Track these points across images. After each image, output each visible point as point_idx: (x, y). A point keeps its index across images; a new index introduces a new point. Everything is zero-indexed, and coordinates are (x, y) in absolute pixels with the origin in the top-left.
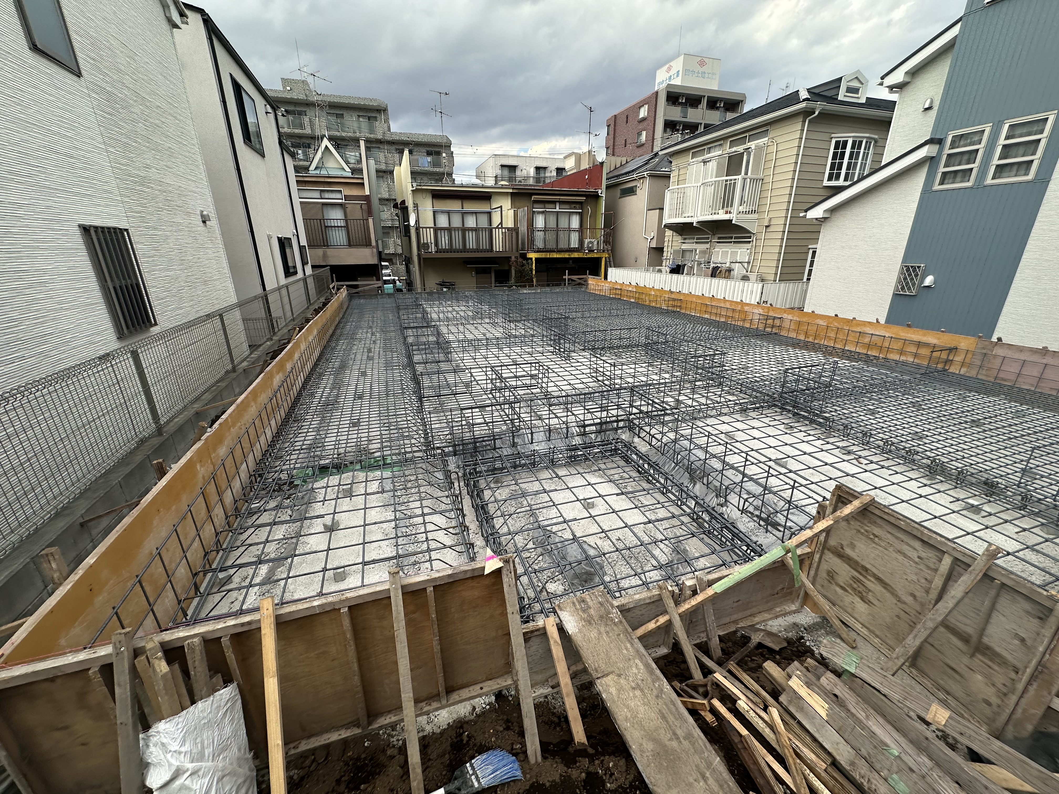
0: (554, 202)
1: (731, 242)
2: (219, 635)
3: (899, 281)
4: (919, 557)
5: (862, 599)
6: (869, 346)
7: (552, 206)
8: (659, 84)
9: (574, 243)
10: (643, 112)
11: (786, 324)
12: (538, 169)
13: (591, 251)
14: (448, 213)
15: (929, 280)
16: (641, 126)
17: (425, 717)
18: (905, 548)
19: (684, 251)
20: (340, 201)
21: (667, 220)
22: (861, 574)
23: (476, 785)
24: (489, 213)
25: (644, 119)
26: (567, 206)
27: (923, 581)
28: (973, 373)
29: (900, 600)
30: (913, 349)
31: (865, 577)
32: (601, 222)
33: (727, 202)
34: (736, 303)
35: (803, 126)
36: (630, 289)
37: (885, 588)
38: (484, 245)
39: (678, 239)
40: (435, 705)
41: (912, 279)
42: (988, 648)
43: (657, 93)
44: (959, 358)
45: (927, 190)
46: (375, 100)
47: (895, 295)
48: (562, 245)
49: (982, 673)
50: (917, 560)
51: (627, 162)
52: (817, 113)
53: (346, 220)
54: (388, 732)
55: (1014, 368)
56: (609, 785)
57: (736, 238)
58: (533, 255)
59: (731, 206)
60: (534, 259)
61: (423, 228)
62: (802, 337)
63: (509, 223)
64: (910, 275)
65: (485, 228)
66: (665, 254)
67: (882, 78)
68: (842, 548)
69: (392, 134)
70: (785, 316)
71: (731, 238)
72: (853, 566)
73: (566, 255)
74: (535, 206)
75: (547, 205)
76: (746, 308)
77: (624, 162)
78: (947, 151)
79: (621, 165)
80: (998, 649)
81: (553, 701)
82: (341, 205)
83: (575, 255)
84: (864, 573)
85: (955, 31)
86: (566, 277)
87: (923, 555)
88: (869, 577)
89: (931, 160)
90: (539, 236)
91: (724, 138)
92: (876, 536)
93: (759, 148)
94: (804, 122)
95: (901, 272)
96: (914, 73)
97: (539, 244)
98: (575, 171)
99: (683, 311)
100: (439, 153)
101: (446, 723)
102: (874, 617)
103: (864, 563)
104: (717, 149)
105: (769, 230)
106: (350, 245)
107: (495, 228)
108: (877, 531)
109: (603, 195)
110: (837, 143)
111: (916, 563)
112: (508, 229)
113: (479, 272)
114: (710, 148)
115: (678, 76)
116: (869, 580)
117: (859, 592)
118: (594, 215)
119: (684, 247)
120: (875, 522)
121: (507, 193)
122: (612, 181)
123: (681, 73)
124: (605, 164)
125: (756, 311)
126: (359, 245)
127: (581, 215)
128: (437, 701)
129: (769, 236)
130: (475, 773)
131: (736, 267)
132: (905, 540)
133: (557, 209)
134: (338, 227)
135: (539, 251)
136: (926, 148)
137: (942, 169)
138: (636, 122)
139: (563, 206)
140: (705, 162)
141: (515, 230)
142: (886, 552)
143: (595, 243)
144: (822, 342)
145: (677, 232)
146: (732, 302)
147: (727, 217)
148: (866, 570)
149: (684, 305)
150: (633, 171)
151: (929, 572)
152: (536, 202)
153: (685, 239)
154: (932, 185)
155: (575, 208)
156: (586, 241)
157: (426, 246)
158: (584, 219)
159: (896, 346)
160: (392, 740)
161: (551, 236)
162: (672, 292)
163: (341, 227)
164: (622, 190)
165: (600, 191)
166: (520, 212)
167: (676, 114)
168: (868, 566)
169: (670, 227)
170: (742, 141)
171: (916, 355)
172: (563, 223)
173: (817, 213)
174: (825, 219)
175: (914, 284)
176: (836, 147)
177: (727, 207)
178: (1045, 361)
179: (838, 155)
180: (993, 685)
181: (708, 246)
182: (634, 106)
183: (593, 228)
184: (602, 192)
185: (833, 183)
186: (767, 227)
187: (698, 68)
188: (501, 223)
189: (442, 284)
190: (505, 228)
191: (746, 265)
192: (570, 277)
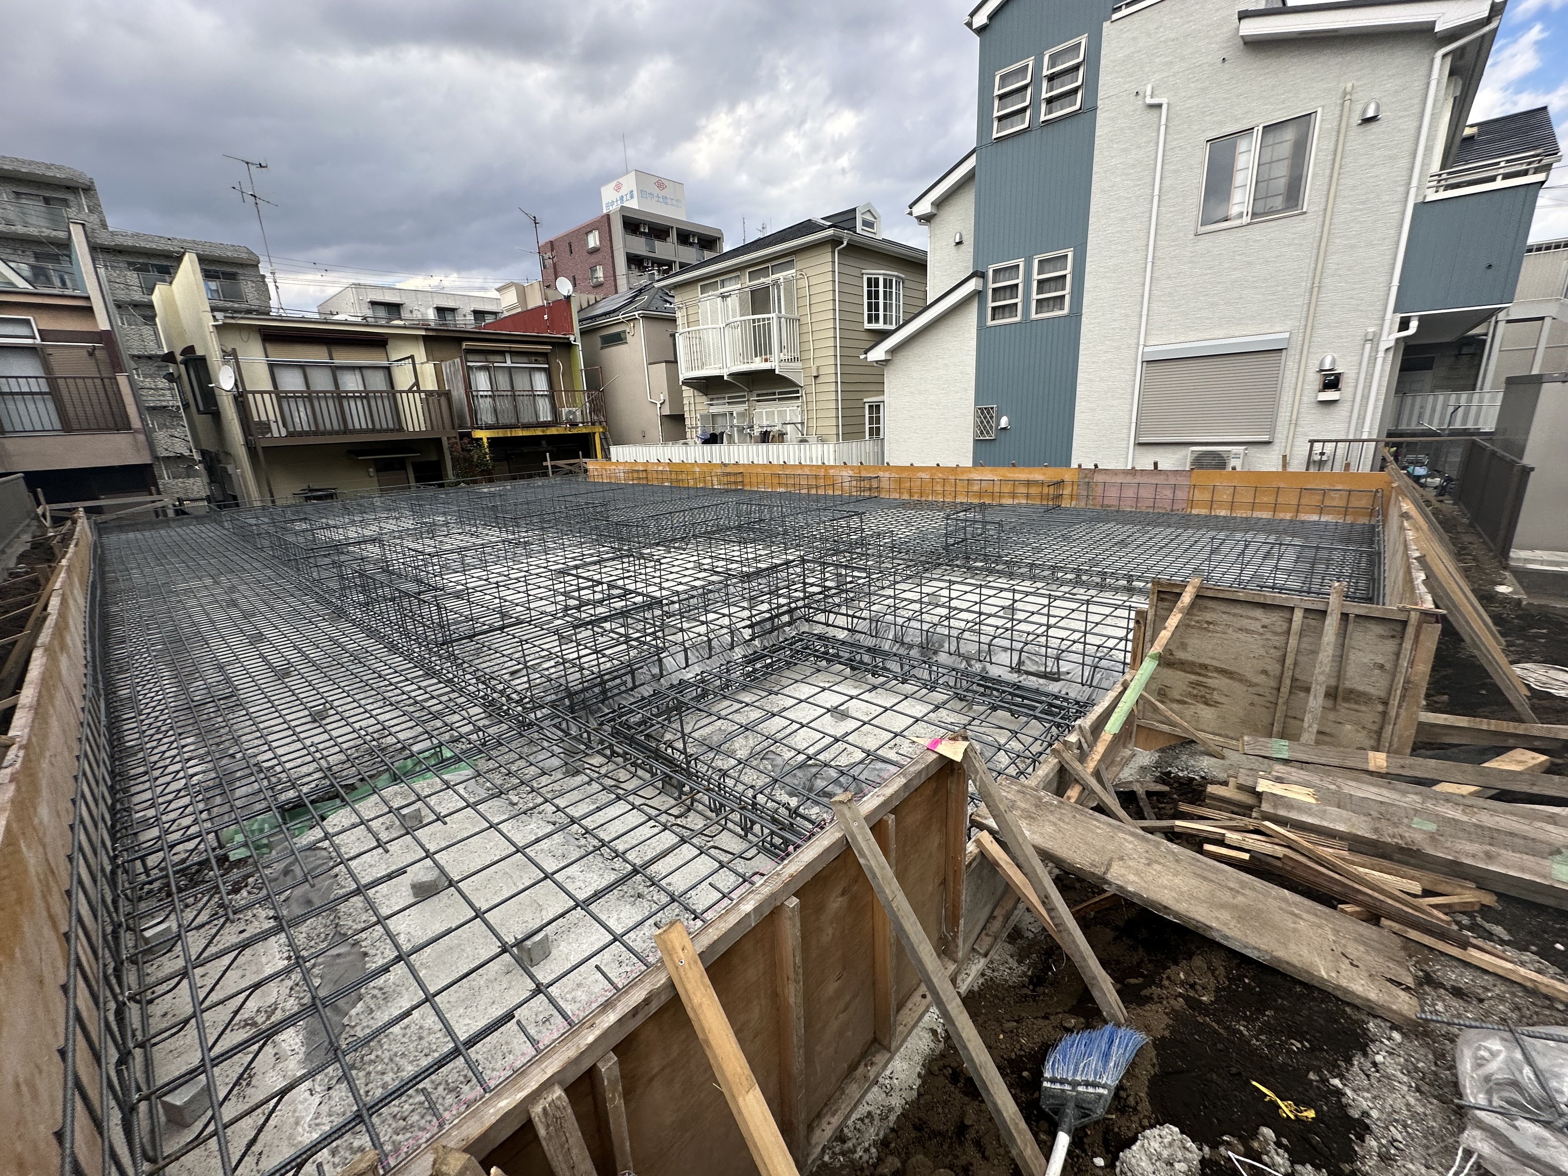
0: (502, 353)
1: (774, 400)
2: (586, 1065)
3: (976, 425)
4: (1264, 627)
5: (1206, 704)
6: (980, 494)
7: (499, 358)
8: (608, 205)
9: (545, 415)
10: (593, 240)
11: (885, 484)
12: (440, 310)
13: (574, 425)
14: (302, 367)
15: (1004, 422)
16: (593, 259)
17: (875, 1089)
18: (1246, 623)
19: (714, 416)
20: (30, 341)
21: (685, 372)
22: (1199, 674)
23: (1106, 1092)
24: (388, 370)
25: (595, 251)
26: (525, 359)
27: (1272, 651)
28: (1082, 504)
29: (1251, 685)
30: (1022, 490)
31: (1206, 676)
32: (582, 383)
33: (761, 347)
34: (818, 466)
35: (833, 257)
36: (661, 468)
37: (1231, 678)
38: (385, 421)
39: (703, 400)
40: (880, 1059)
41: (988, 422)
42: (1351, 691)
43: (608, 216)
44: (1067, 491)
45: (981, 327)
46: (60, 168)
47: (976, 441)
48: (526, 418)
49: (1350, 722)
50: (1261, 630)
51: (596, 302)
52: (845, 243)
53: (51, 380)
54: (837, 1150)
55: (1113, 493)
56: (1204, 998)
57: (780, 393)
58: (483, 435)
59: (771, 353)
60: (485, 440)
61: (254, 393)
62: (906, 497)
63: (429, 383)
64: (985, 418)
65: (381, 392)
66: (687, 422)
67: (911, 207)
68: (1172, 654)
69: (113, 234)
70: (881, 474)
71: (774, 394)
72: (1189, 669)
73: (539, 432)
74: (470, 357)
75: (491, 358)
76: (831, 472)
77: (592, 302)
78: (991, 286)
79: (589, 305)
80: (1361, 688)
81: (996, 974)
82: (31, 350)
83: (553, 431)
84: (1203, 672)
85: (971, 162)
86: (549, 463)
87: (1266, 621)
88: (1210, 674)
89: (978, 294)
90: (485, 405)
91: (740, 268)
92: (1208, 623)
93: (788, 281)
94: (833, 252)
95: (976, 416)
96: (939, 204)
97: (487, 417)
98: (519, 310)
99: (747, 488)
100: (232, 276)
101: (915, 1076)
102: (1224, 718)
103: (1202, 660)
104: (733, 281)
105: (819, 380)
106: (67, 427)
107: (407, 392)
108: (1209, 616)
109: (578, 343)
110: (869, 280)
111: (1261, 634)
112: (429, 394)
113: (383, 467)
114: (723, 281)
115: (632, 197)
116: (1211, 677)
117: (1202, 697)
118: (569, 373)
119: (714, 410)
120: (1206, 608)
121: (415, 337)
122: (587, 325)
123: (635, 193)
124: (572, 299)
125: (844, 473)
126: (99, 429)
127: (548, 372)
128: (877, 1052)
129: (821, 388)
130: (1075, 1084)
131: (789, 429)
132: (1244, 614)
133: (509, 363)
134: (32, 393)
135: (488, 427)
136: (973, 281)
137: (991, 304)
138: (585, 254)
139: (515, 359)
140: (724, 297)
141: (444, 394)
142: (1224, 636)
143: (578, 413)
144: (930, 498)
145: (699, 390)
146: (811, 466)
147: (766, 366)
148: (1205, 667)
149: (747, 480)
150: (614, 311)
151: (1277, 638)
152: (469, 351)
153: (712, 400)
154: (985, 321)
155: (536, 362)
156: (564, 411)
157: (265, 427)
158: (555, 379)
159: (1007, 489)
160: (857, 1156)
161: (505, 405)
162: (725, 465)
163: (41, 393)
164: (603, 337)
165: (572, 338)
166: (445, 367)
167: (639, 246)
168: (1208, 662)
169: (689, 382)
170: (764, 272)
171: (1028, 496)
172: (521, 383)
173: (878, 354)
174: (886, 361)
175: (991, 427)
176: (869, 285)
177: (766, 354)
178: (1136, 481)
179: (873, 295)
180: (1364, 728)
181: (745, 406)
182: (578, 230)
183: (571, 390)
184: (575, 338)
185: (873, 326)
186: (816, 377)
187: (656, 191)
188: (417, 383)
189: (311, 495)
190: (423, 391)
191: (799, 426)
192: (553, 463)
